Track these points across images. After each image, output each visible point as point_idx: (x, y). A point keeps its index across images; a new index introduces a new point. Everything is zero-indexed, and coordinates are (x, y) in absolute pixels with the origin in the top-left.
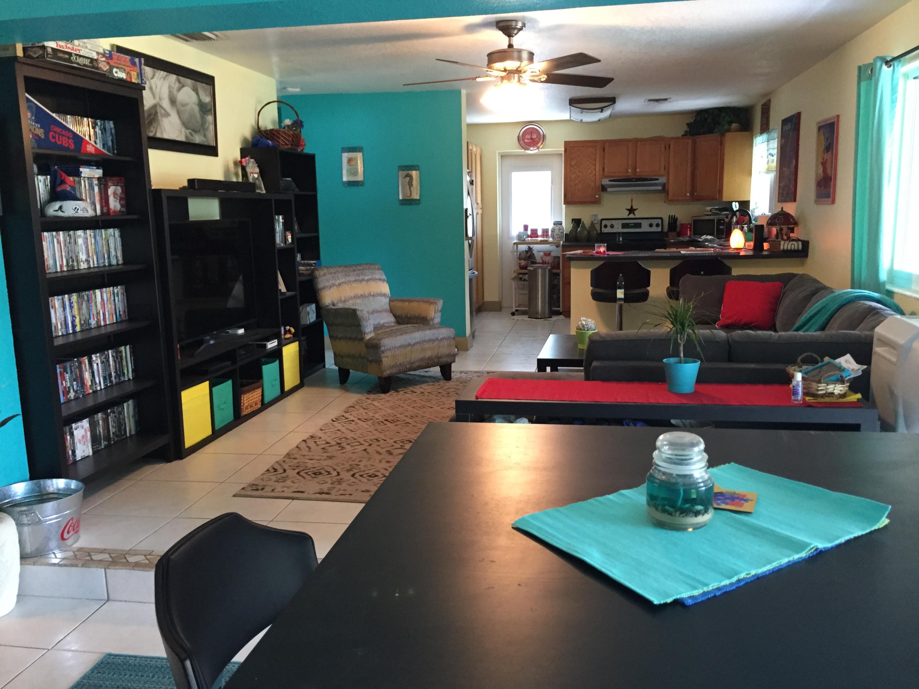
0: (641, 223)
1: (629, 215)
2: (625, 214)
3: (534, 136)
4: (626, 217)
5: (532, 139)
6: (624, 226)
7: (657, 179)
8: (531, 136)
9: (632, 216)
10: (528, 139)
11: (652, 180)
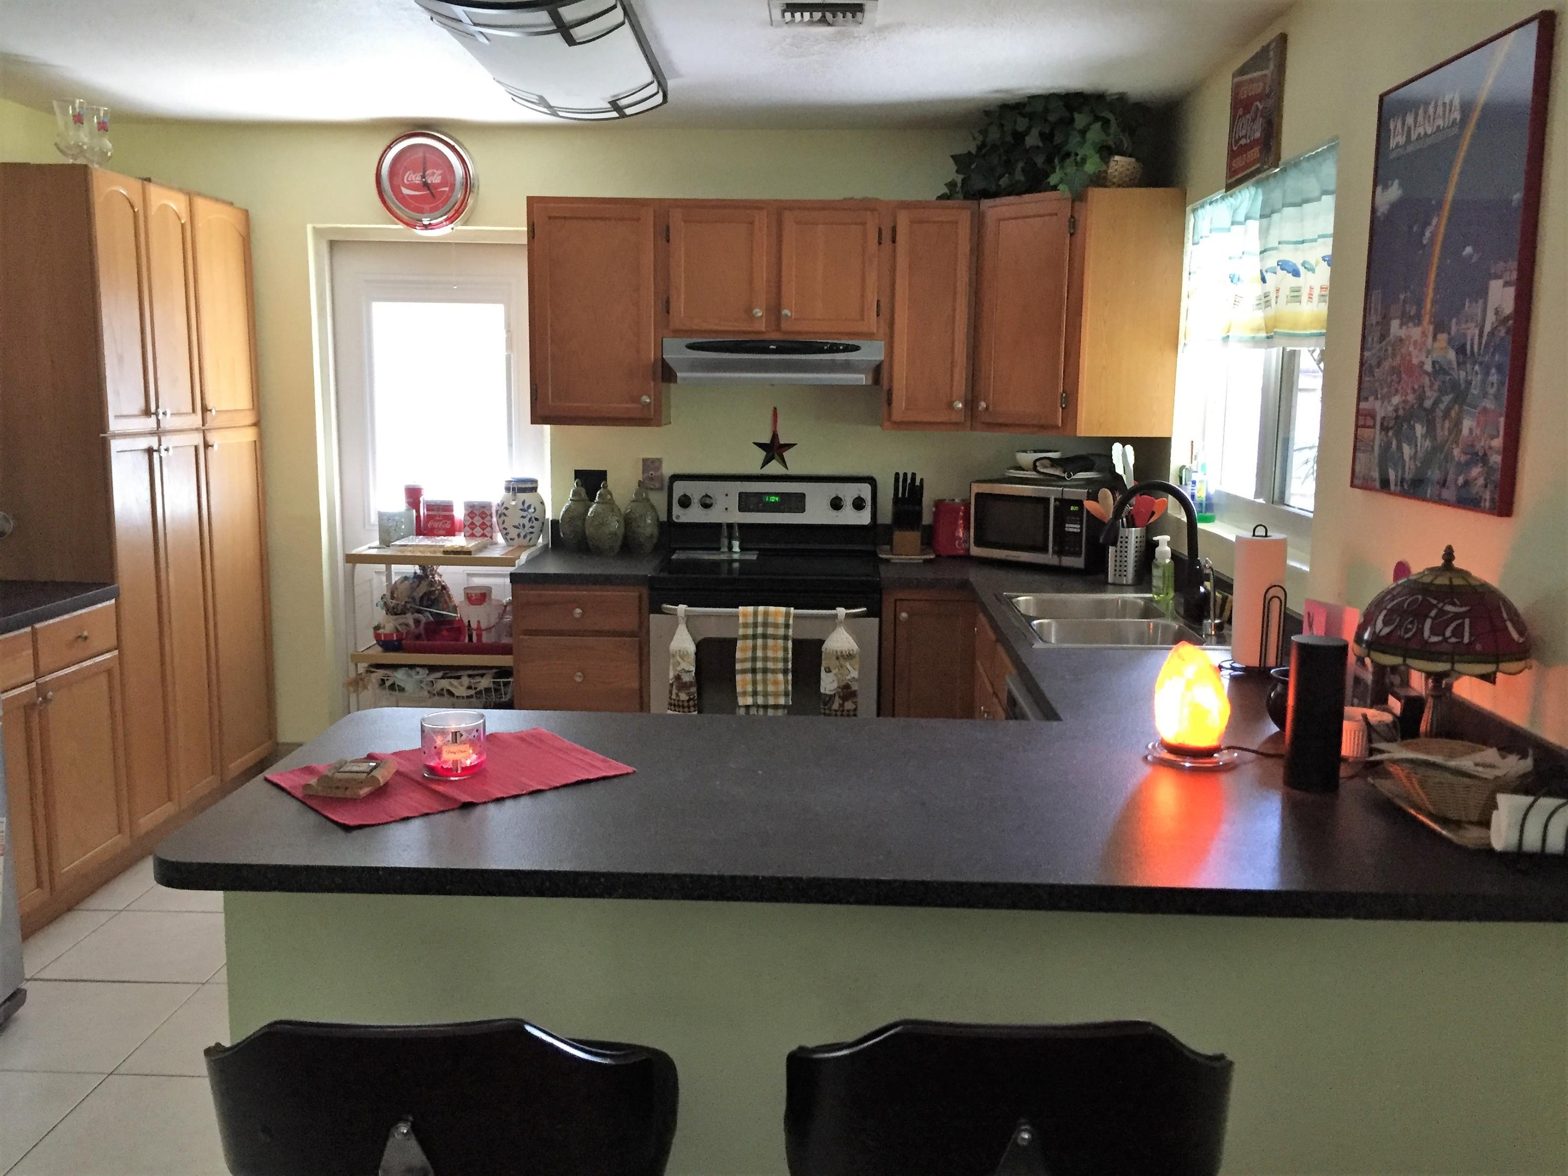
0: (803, 496)
1: (766, 462)
2: (753, 462)
3: (435, 178)
4: (756, 470)
5: (426, 185)
6: (747, 502)
7: (856, 348)
8: (423, 177)
9: (775, 468)
10: (412, 187)
11: (834, 349)
